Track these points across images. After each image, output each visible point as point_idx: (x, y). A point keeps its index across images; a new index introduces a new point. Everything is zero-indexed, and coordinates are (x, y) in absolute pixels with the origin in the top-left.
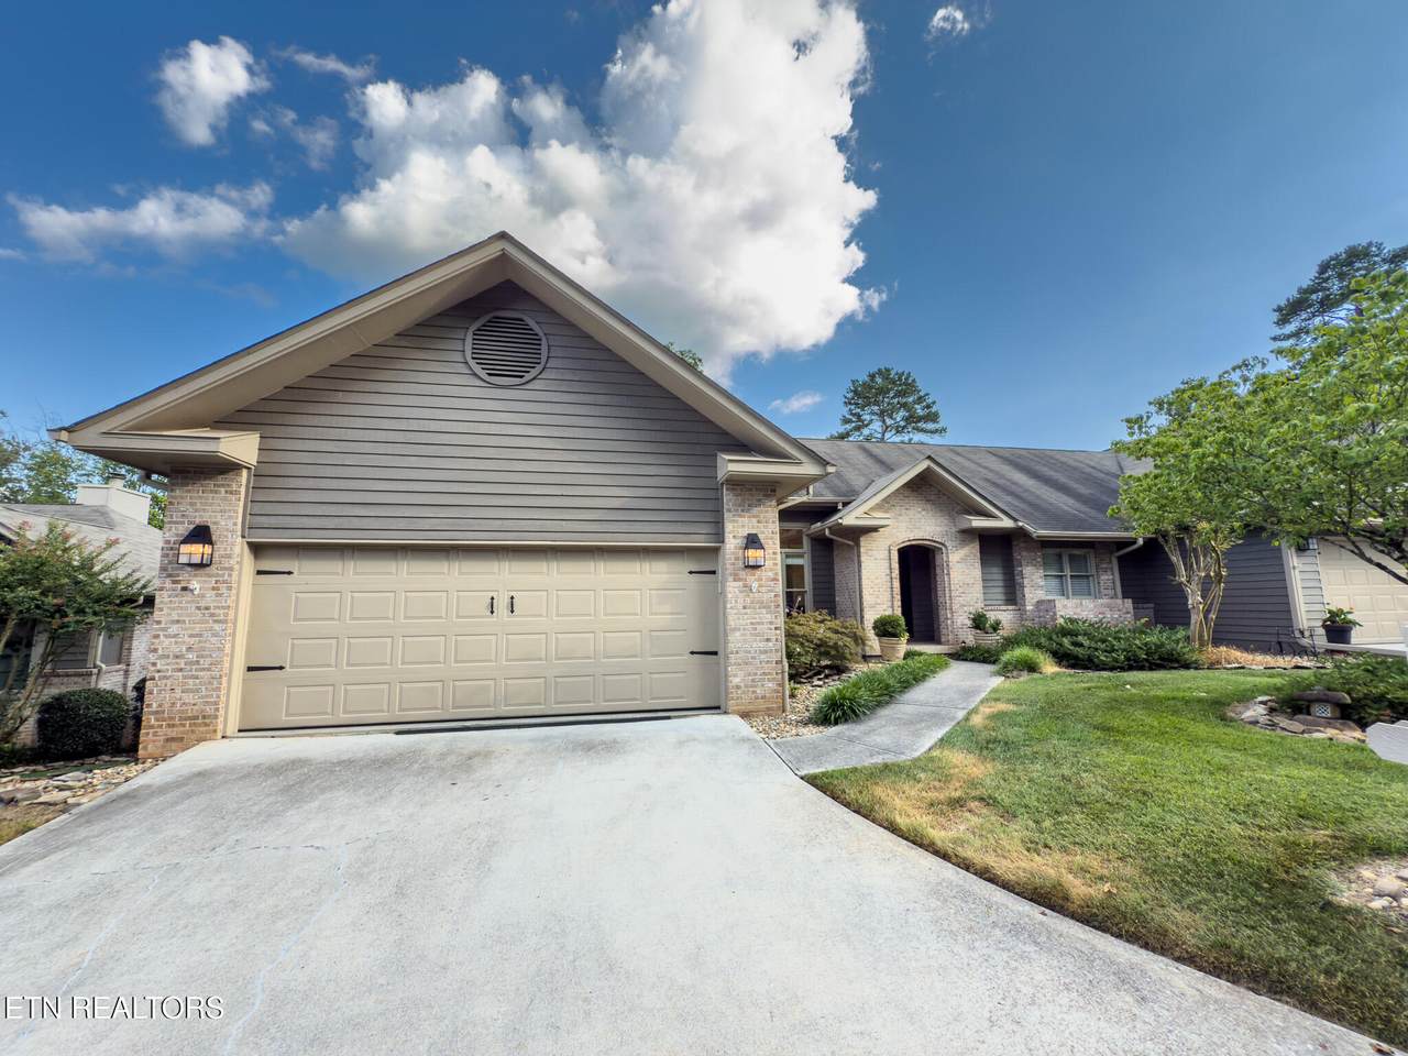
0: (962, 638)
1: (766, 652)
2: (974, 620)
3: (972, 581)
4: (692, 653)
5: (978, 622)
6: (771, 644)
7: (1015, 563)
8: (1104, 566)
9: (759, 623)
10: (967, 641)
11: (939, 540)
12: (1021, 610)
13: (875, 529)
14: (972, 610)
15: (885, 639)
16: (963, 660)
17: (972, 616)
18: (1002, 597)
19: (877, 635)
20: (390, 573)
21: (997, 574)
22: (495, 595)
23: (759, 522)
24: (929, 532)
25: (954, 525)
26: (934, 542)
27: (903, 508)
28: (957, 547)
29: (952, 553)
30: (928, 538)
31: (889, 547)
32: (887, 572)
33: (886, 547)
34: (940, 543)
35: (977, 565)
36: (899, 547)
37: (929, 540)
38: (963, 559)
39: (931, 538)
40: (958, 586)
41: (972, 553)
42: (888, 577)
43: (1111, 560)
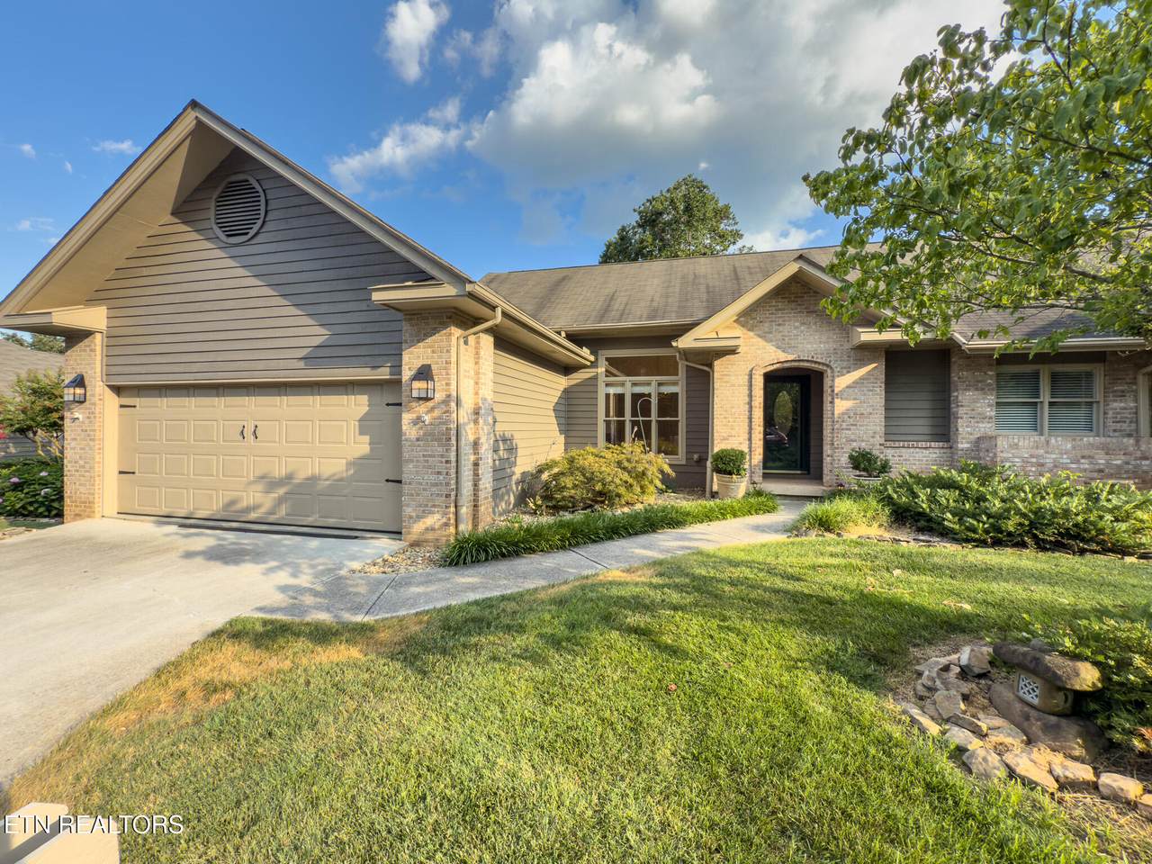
1: (436, 485)
2: (854, 459)
3: (869, 410)
4: (387, 481)
5: (858, 463)
6: (441, 478)
8: (1121, 388)
9: (430, 456)
11: (823, 361)
12: (950, 448)
13: (732, 351)
20: (184, 407)
22: (245, 424)
23: (433, 352)
24: (808, 351)
25: (848, 341)
26: (816, 362)
27: (774, 323)
28: (849, 368)
29: (838, 376)
30: (806, 358)
31: (751, 371)
32: (747, 399)
33: (747, 371)
34: (823, 364)
35: (878, 389)
36: (765, 371)
37: (808, 361)
38: (857, 383)
39: (810, 359)
40: (846, 416)
41: (873, 375)
42: (747, 406)
43: (1135, 378)
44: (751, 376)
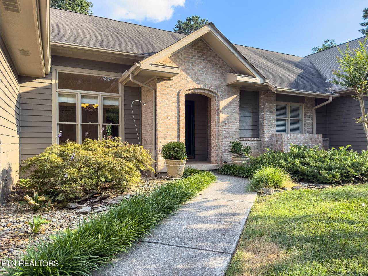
0: (224, 159)
2: (233, 147)
3: (233, 120)
5: (236, 149)
7: (260, 110)
8: (308, 114)
10: (228, 161)
11: (214, 91)
12: (261, 141)
13: (169, 77)
14: (232, 140)
15: (170, 161)
16: (224, 174)
17: (232, 144)
18: (250, 132)
19: (165, 157)
21: (248, 117)
24: (207, 84)
25: (225, 81)
26: (211, 91)
27: (190, 64)
28: (225, 96)
29: (221, 100)
30: (206, 88)
31: (179, 92)
32: (176, 111)
33: (176, 93)
34: (214, 93)
35: (237, 109)
36: (186, 94)
37: (207, 90)
38: (229, 105)
39: (208, 89)
40: (224, 124)
41: (235, 101)
42: (176, 115)
43: (312, 111)
44: (178, 96)
